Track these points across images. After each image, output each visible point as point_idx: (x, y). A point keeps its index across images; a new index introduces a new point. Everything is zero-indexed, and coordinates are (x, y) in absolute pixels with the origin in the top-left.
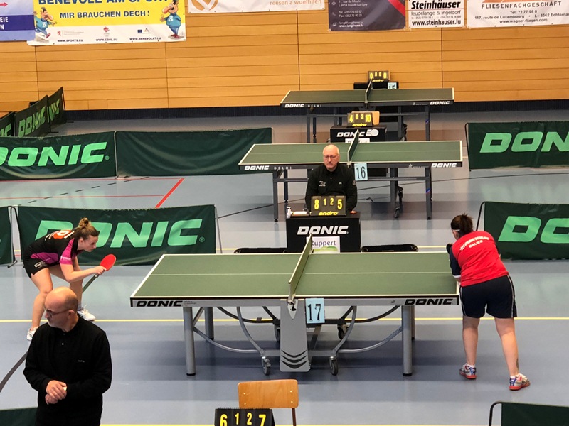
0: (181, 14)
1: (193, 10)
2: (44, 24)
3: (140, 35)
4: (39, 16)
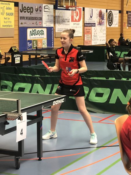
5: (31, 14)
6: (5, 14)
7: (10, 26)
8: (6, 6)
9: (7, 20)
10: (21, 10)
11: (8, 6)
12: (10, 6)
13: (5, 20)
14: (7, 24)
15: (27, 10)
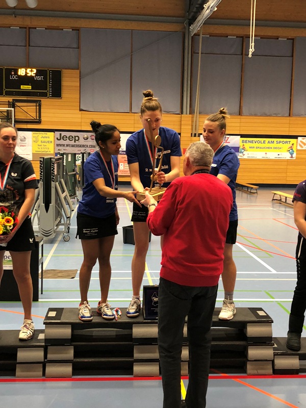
0: (294, 149)
1: (299, 148)
2: (243, 151)
3: (279, 156)
4: (241, 147)
5: (75, 142)
6: (40, 142)
7: (46, 152)
8: (40, 136)
9: (43, 147)
10: (59, 138)
11: (44, 135)
12: (46, 136)
13: (40, 147)
14: (43, 150)
15: (69, 138)
